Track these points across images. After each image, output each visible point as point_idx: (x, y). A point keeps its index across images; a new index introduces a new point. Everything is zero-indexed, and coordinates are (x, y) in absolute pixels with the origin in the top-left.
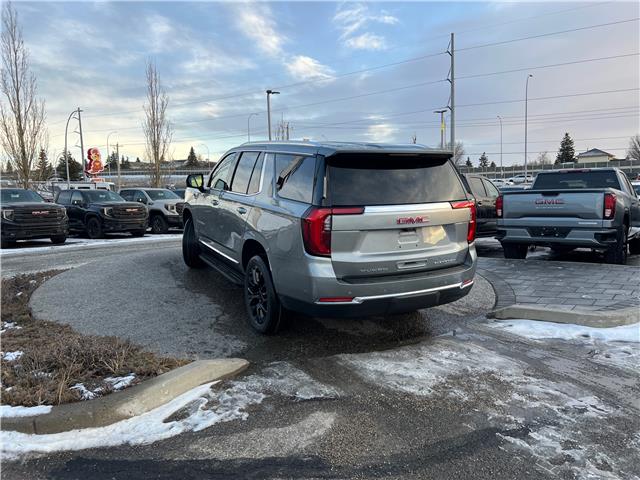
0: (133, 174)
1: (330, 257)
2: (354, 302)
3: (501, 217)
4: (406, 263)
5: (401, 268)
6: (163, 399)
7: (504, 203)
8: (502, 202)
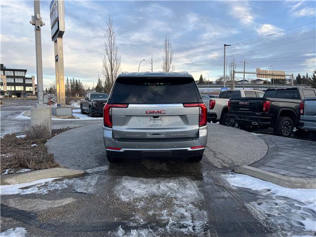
1: (112, 128)
2: (121, 151)
3: (303, 114)
4: (153, 134)
5: (148, 136)
6: (28, 180)
7: (305, 106)
8: (304, 105)
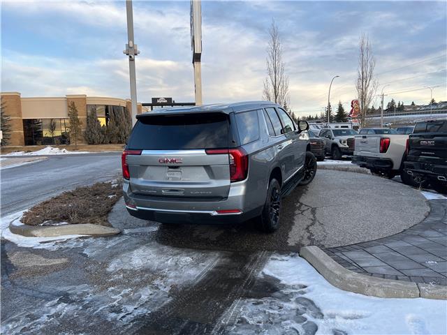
0: (405, 115)
1: (129, 180)
2: (135, 209)
4: (171, 190)
5: (164, 193)
